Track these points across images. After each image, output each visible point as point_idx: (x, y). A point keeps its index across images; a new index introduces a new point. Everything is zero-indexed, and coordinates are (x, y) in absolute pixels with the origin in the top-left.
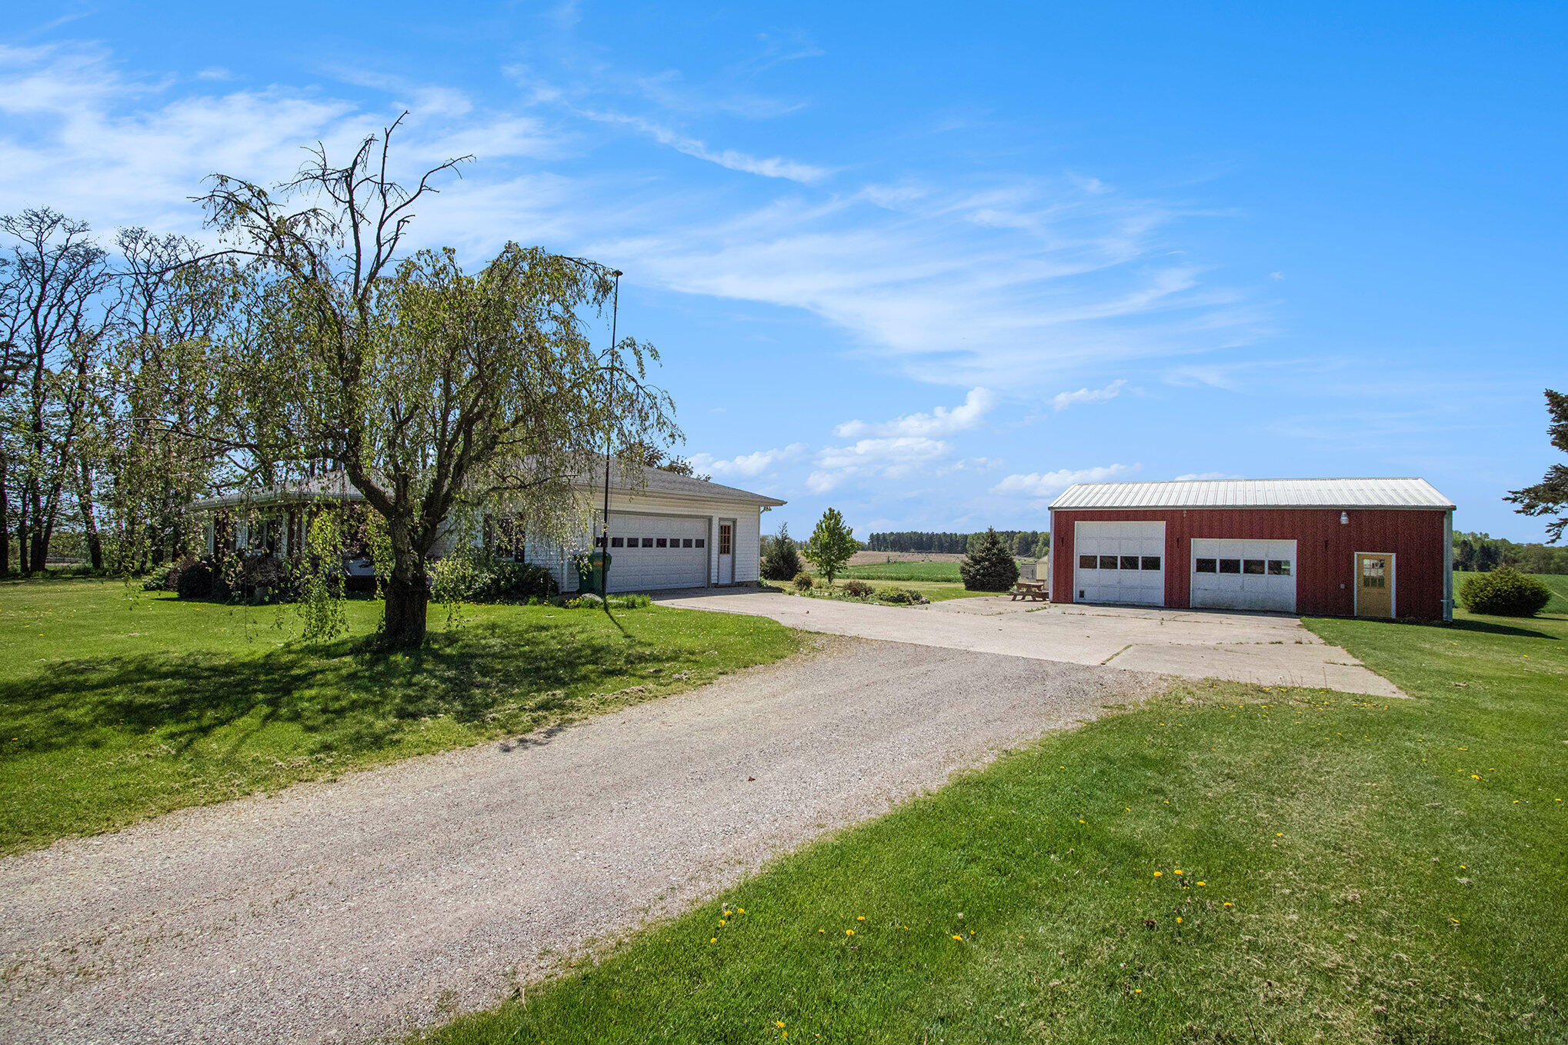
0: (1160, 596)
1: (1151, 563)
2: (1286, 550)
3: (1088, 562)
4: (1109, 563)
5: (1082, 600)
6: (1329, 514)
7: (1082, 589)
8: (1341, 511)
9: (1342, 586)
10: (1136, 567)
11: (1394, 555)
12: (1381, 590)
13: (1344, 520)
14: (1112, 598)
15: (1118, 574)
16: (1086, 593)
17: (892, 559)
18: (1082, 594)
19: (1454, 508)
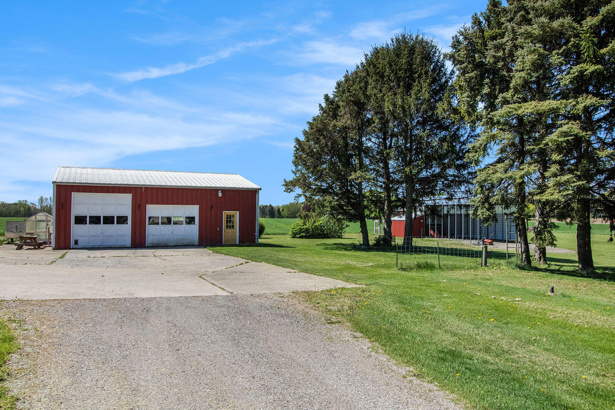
0: (128, 241)
1: (122, 220)
2: (194, 210)
3: (80, 220)
4: (95, 220)
5: (77, 246)
6: (213, 191)
7: (76, 238)
8: (219, 190)
9: (218, 229)
10: (113, 223)
11: (238, 212)
12: (233, 230)
13: (220, 194)
14: (97, 243)
15: (101, 227)
16: (79, 242)
18: (76, 242)
19: (260, 189)
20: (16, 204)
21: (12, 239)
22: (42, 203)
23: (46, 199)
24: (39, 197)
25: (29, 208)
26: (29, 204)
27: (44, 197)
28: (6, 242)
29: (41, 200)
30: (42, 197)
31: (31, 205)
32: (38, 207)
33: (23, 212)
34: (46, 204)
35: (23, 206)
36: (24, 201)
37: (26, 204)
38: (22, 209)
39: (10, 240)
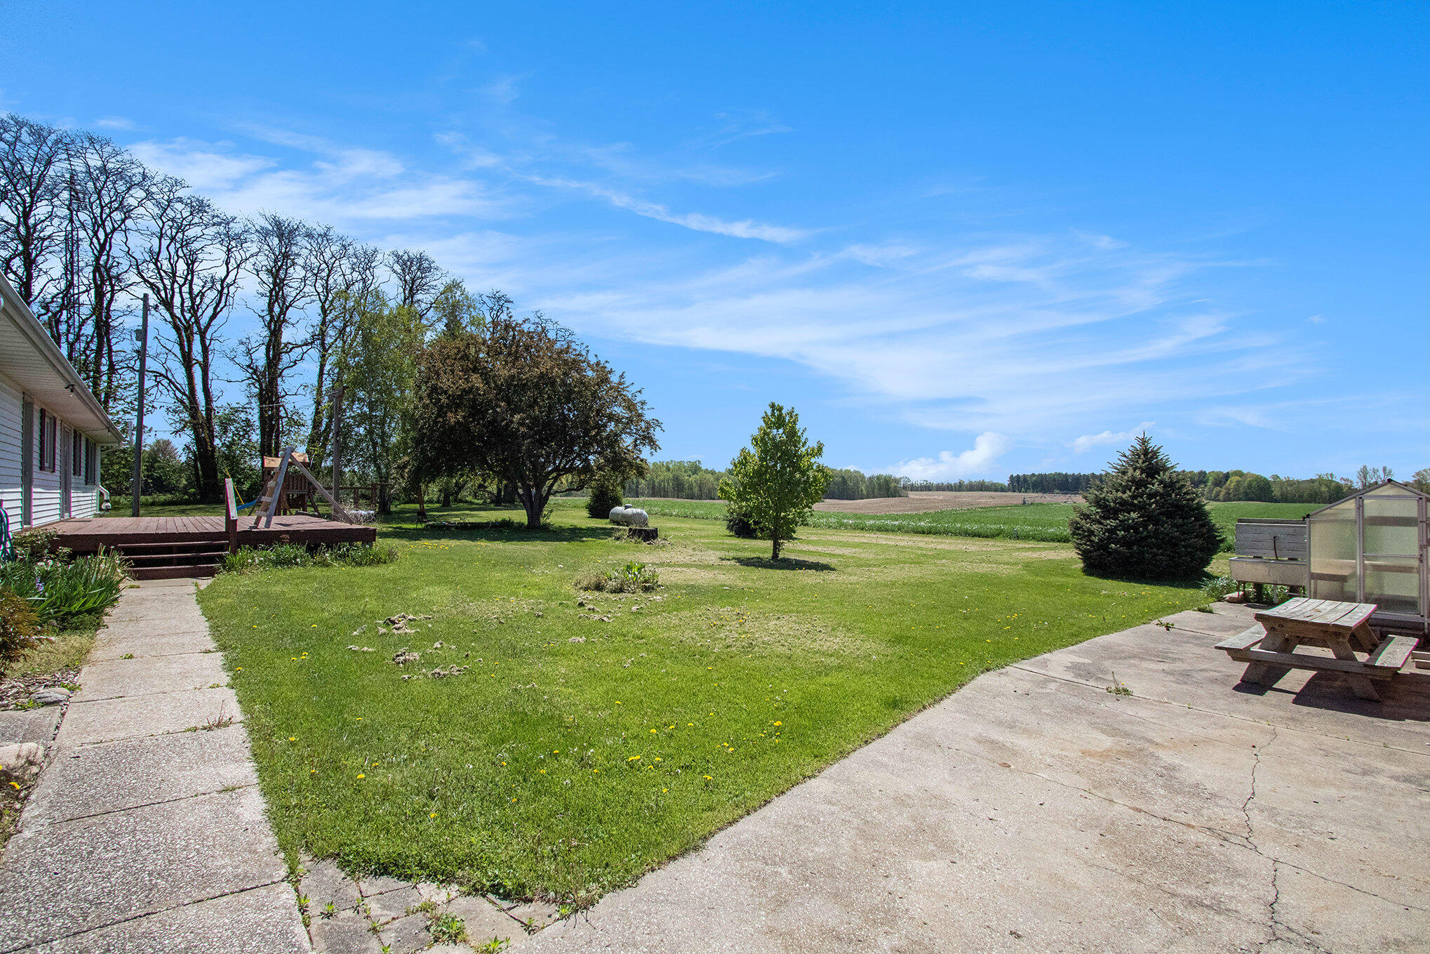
17: (1029, 501)
20: (1312, 481)
21: (1259, 586)
22: (1365, 478)
23: (1375, 471)
24: (1359, 467)
25: (1339, 488)
26: (1337, 480)
27: (1369, 468)
28: (1235, 595)
29: (1364, 472)
30: (1365, 467)
31: (1343, 482)
32: (1357, 485)
33: (1327, 494)
34: (1374, 480)
35: (1326, 485)
36: (1327, 474)
37: (1332, 481)
38: (1324, 489)
39: (1250, 589)
